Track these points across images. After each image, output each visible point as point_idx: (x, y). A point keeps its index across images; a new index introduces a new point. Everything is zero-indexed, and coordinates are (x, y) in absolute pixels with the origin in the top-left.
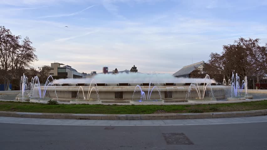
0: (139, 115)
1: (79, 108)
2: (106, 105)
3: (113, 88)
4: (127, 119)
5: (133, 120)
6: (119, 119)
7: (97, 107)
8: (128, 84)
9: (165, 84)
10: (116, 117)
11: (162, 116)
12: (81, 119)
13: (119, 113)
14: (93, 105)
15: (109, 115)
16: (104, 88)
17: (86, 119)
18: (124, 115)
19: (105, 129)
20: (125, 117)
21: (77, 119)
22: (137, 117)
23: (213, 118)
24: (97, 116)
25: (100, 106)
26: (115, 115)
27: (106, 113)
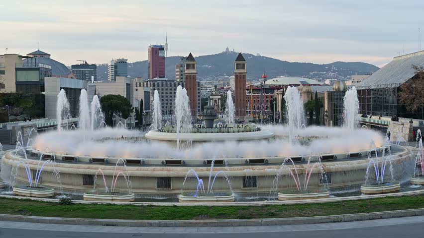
0: (173, 222)
1: (103, 211)
2: (138, 206)
3: (154, 170)
4: (159, 225)
5: (167, 227)
6: (151, 225)
7: (125, 209)
8: (180, 161)
9: (248, 160)
10: (148, 223)
11: (199, 223)
12: (107, 225)
13: (151, 218)
14: (120, 205)
15: (140, 221)
16: (137, 170)
17: (113, 225)
18: (157, 221)
19: (133, 236)
20: (157, 223)
21: (103, 225)
22: (172, 224)
23: (261, 225)
24: (126, 222)
25: (129, 207)
26: (146, 221)
27: (136, 219)
